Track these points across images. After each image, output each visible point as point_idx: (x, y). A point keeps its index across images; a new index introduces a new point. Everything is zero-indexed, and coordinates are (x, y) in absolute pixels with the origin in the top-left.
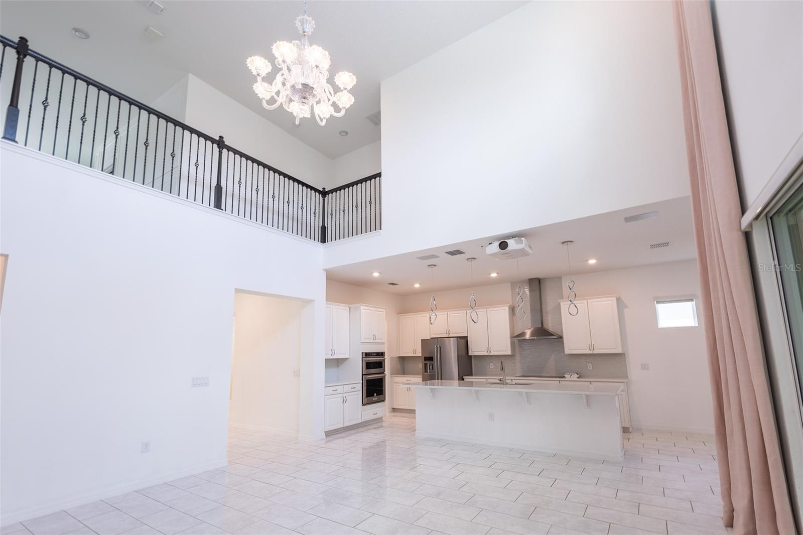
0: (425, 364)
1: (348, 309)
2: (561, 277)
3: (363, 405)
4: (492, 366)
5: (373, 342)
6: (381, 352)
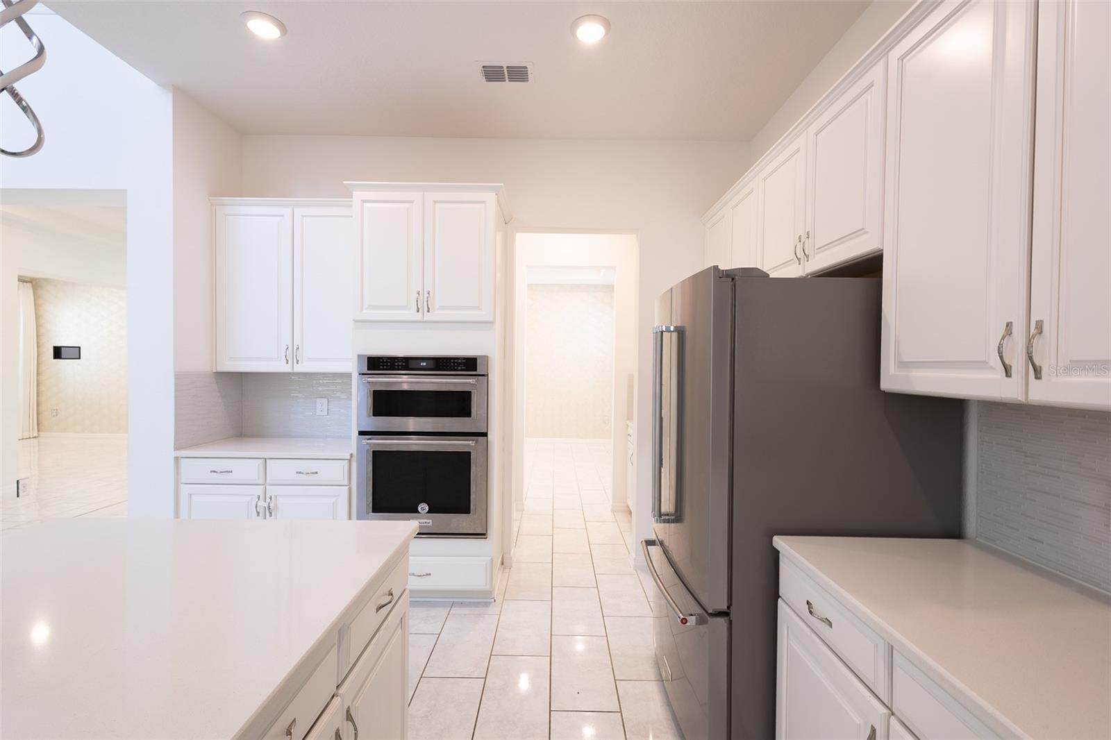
5: (418, 317)
6: (465, 359)
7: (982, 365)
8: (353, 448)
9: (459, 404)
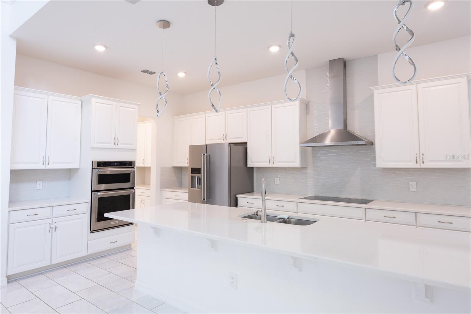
0: (192, 176)
1: (80, 102)
2: (376, 56)
3: (92, 231)
4: (277, 181)
5: (114, 147)
6: (129, 162)
7: (266, 162)
9: (126, 178)
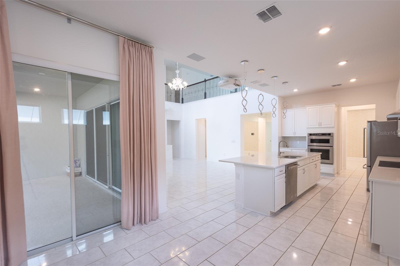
5: (319, 127)
6: (328, 133)
8: (307, 148)
9: (327, 141)
